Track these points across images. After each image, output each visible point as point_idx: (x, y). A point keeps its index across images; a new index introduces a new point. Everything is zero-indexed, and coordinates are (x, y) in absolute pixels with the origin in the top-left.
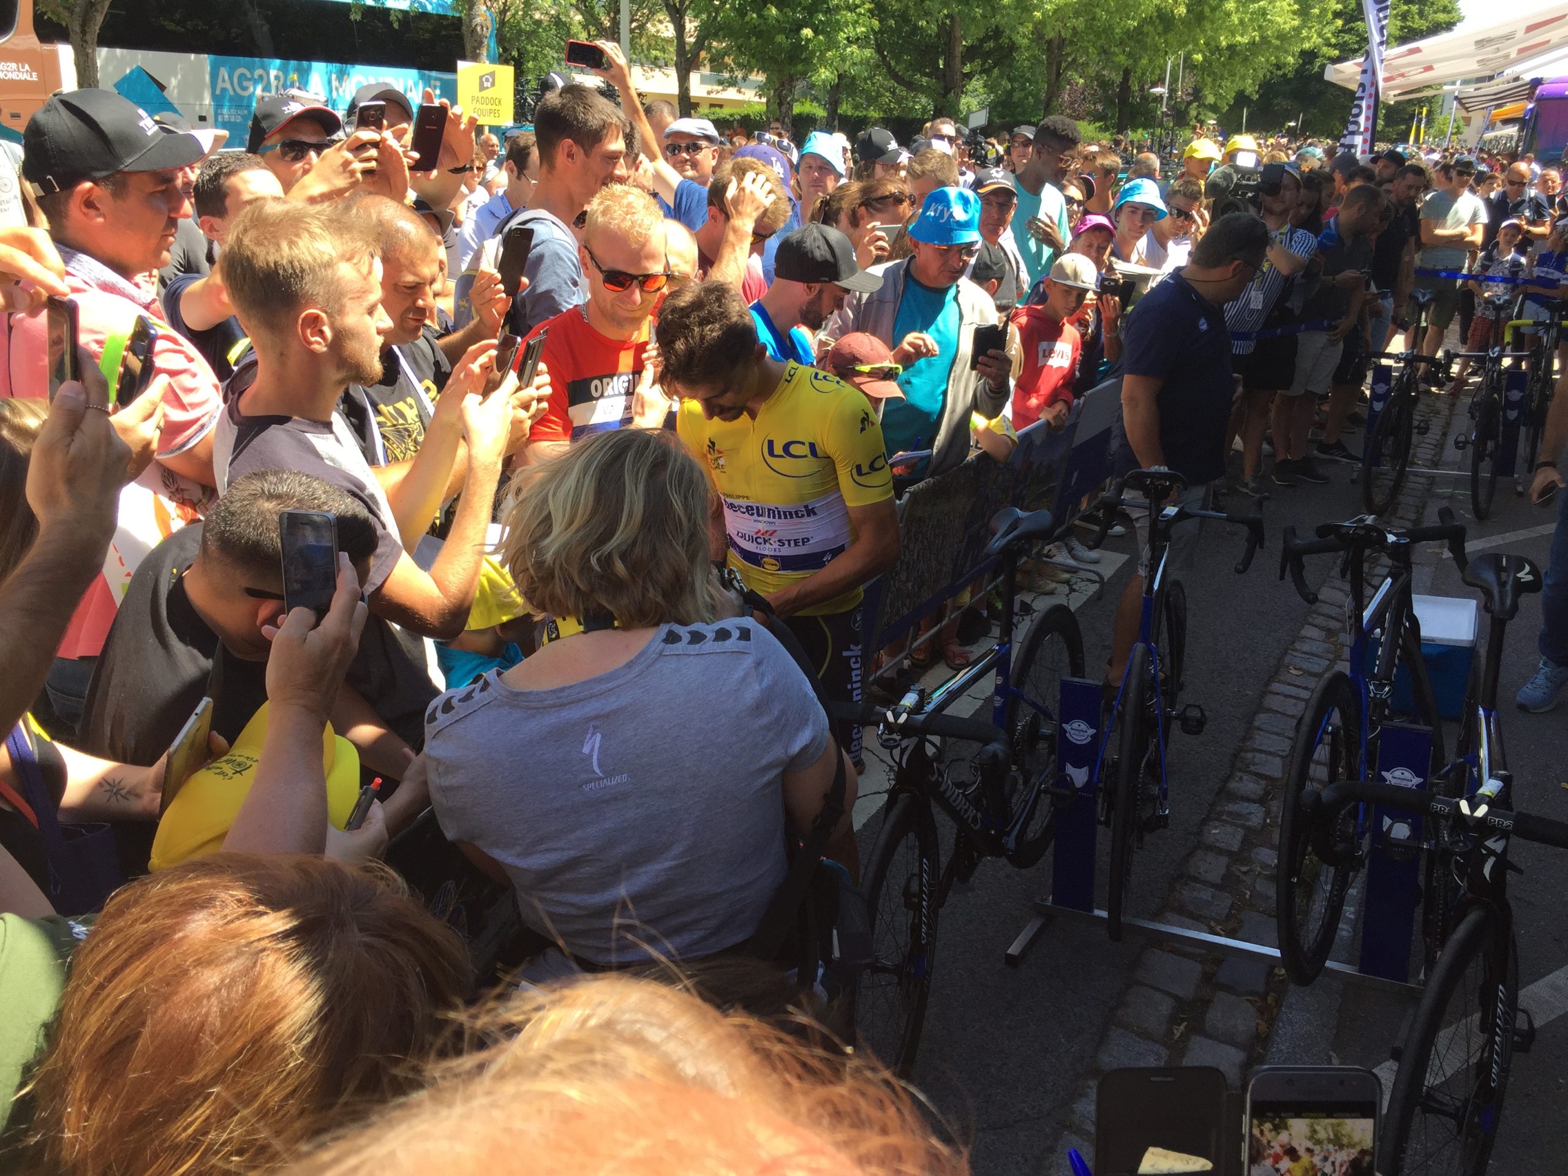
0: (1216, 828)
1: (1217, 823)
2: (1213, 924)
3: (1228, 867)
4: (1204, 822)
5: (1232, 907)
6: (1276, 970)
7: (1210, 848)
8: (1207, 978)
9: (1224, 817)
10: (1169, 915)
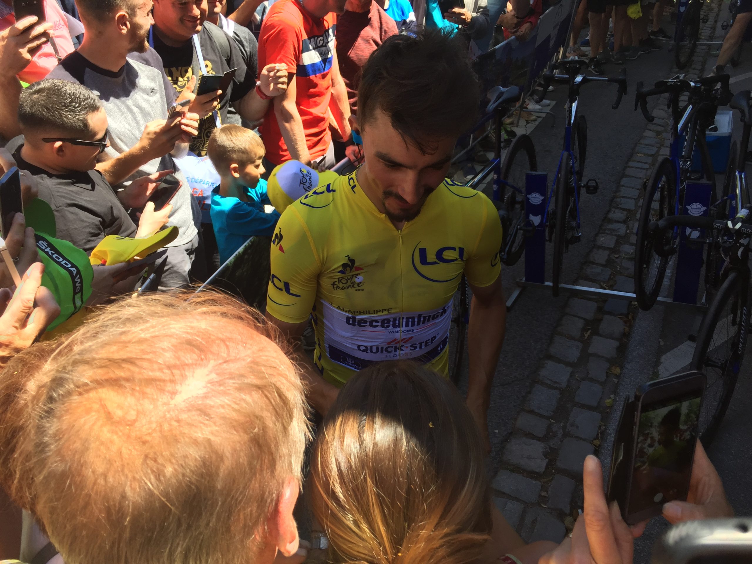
0: (603, 237)
1: (603, 235)
2: (602, 283)
3: (609, 255)
4: (597, 235)
5: (611, 275)
6: (633, 303)
7: (600, 247)
8: (600, 309)
9: (607, 232)
10: (580, 281)
